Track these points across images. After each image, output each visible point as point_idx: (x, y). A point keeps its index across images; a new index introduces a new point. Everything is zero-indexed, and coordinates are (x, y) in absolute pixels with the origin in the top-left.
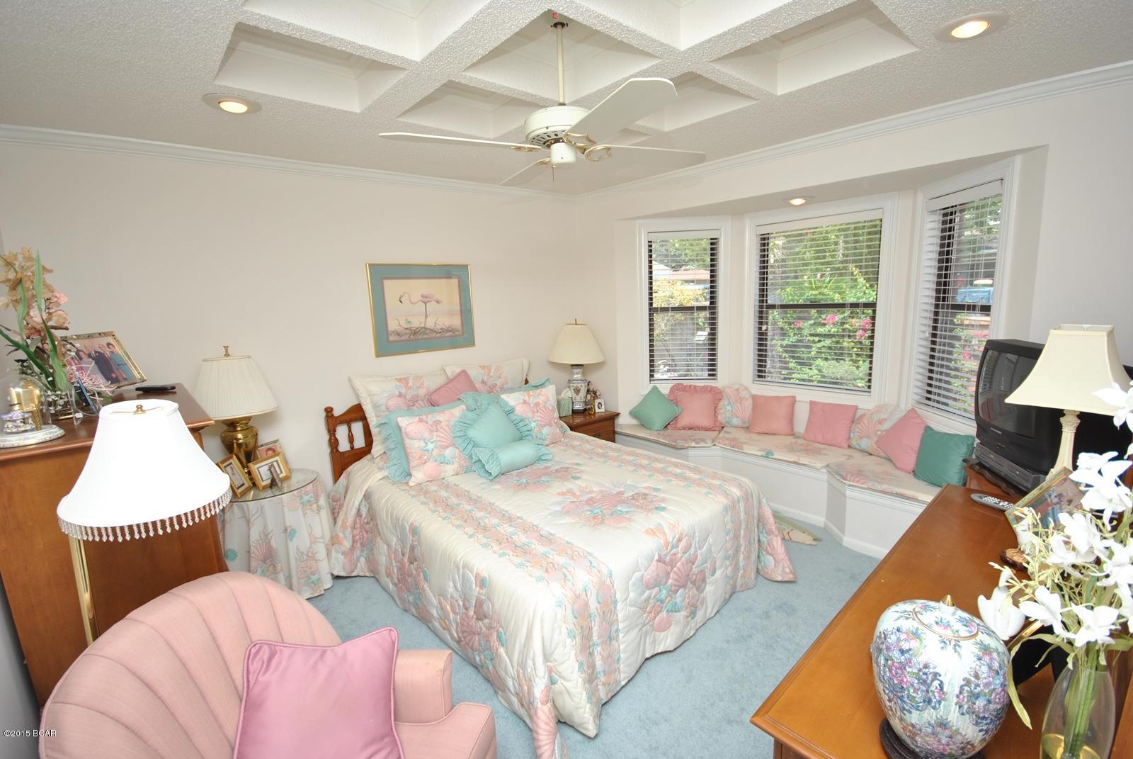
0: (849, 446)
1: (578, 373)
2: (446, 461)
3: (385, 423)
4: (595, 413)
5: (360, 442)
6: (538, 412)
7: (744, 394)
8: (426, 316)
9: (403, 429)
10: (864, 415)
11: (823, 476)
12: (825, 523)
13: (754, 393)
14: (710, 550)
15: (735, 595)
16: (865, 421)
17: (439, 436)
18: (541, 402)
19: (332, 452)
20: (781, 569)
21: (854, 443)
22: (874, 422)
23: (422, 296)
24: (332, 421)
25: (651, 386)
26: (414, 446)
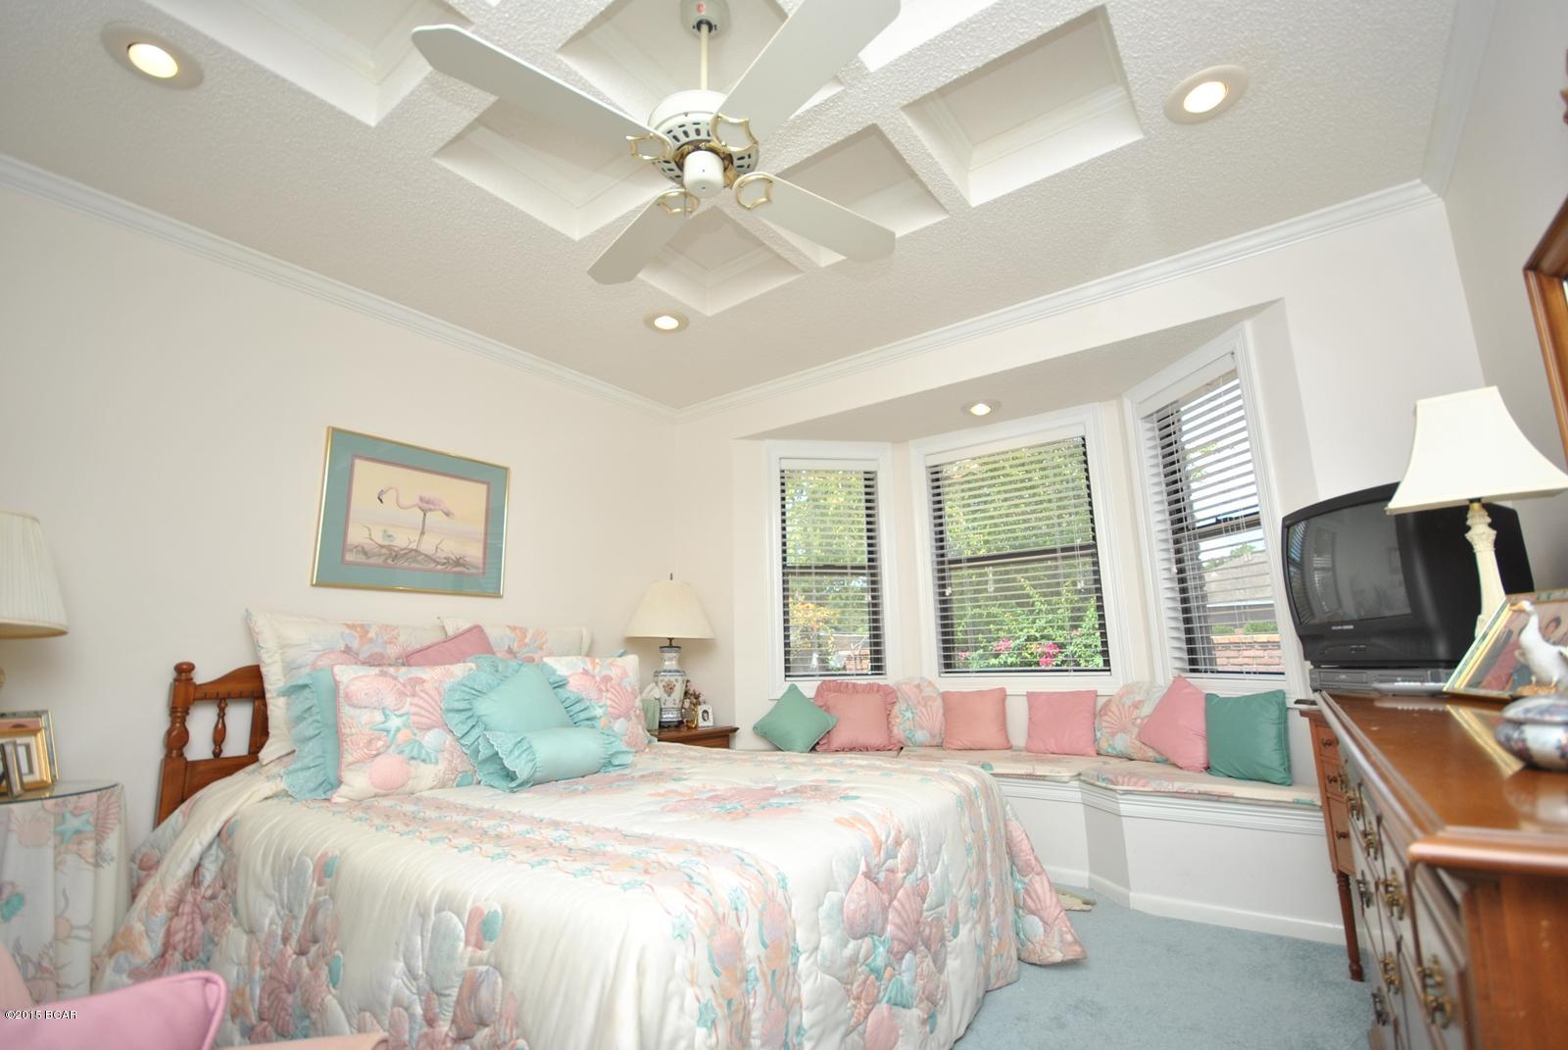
0: (1099, 754)
1: (670, 659)
2: (423, 756)
3: (305, 686)
4: (696, 726)
6: (607, 691)
7: (928, 691)
8: (423, 533)
9: (342, 687)
10: (1109, 701)
11: (1074, 793)
12: (1090, 879)
13: (941, 691)
14: (945, 876)
16: (1114, 708)
17: (416, 705)
18: (613, 677)
19: (168, 757)
20: (1057, 938)
21: (1104, 746)
22: (1126, 707)
23: (421, 499)
24: (185, 692)
25: (788, 684)
26: (358, 721)
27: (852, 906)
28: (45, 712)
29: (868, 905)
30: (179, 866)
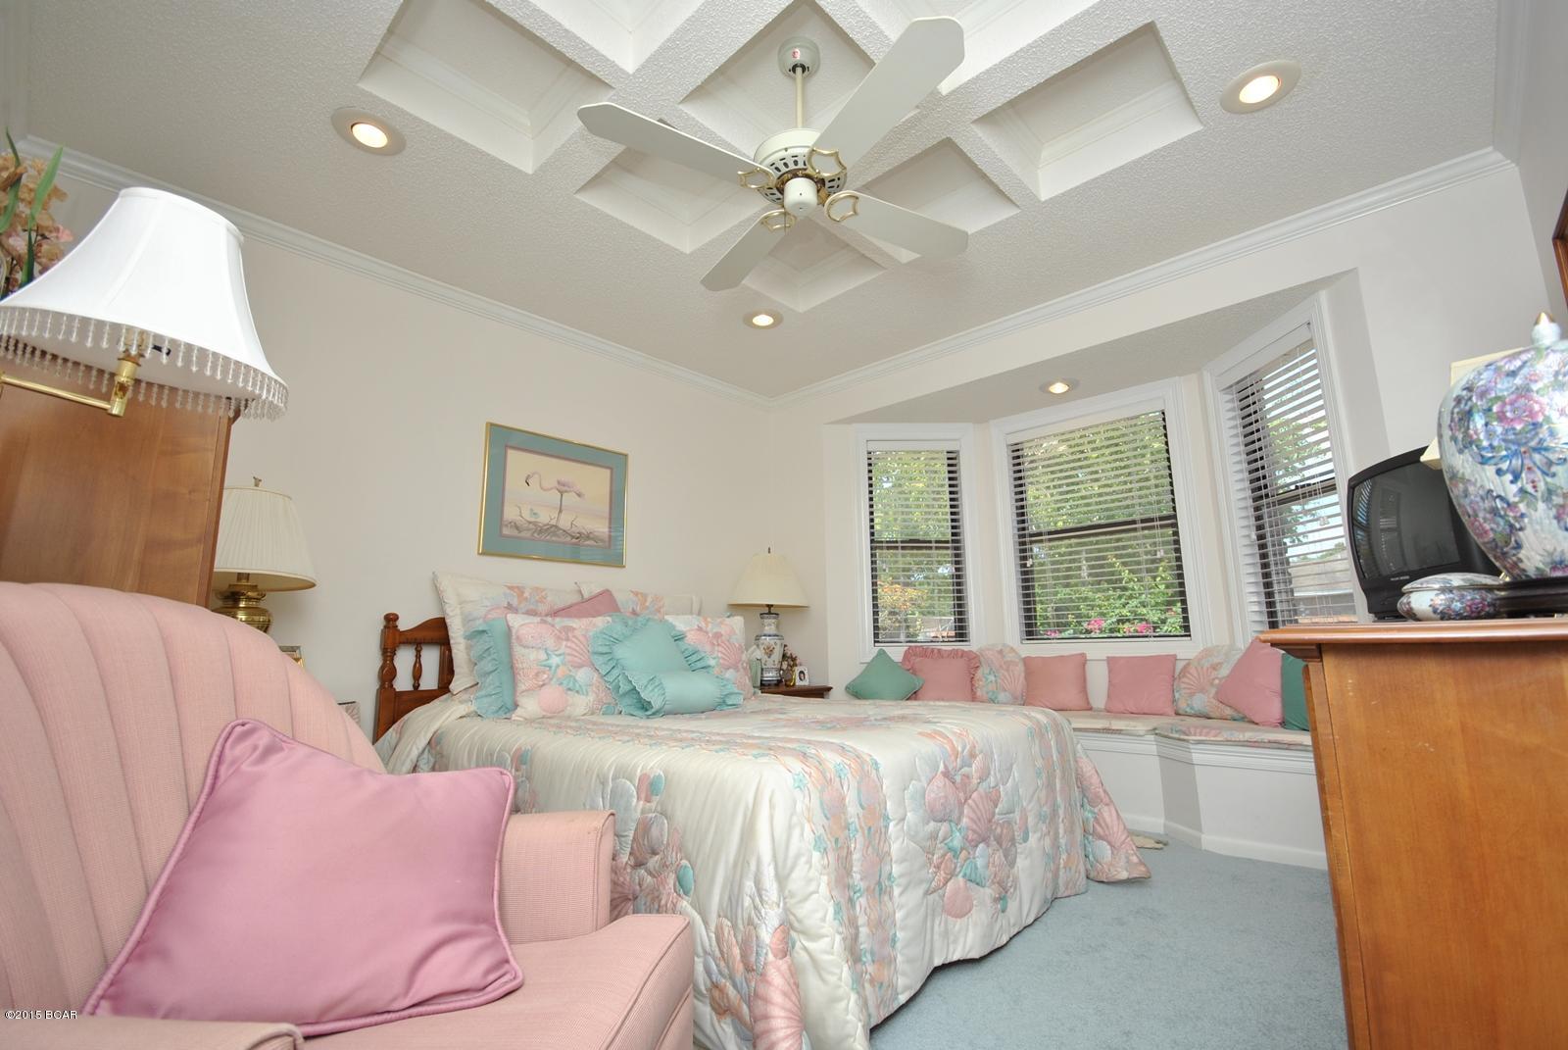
0: (1177, 714)
1: (770, 625)
2: (577, 688)
3: (484, 632)
4: (794, 684)
5: (429, 682)
6: (718, 645)
7: (1010, 657)
8: (560, 511)
9: (514, 631)
10: (1188, 664)
11: (1150, 745)
12: (1165, 826)
13: (1023, 656)
14: (1016, 788)
15: (1057, 901)
16: (1192, 670)
17: (570, 647)
18: (723, 632)
19: (382, 686)
20: (1123, 859)
21: (1183, 706)
22: (1205, 668)
23: (559, 483)
24: (393, 637)
25: (876, 650)
26: (528, 658)
27: (933, 795)
28: (298, 648)
29: (946, 797)
30: (403, 764)
